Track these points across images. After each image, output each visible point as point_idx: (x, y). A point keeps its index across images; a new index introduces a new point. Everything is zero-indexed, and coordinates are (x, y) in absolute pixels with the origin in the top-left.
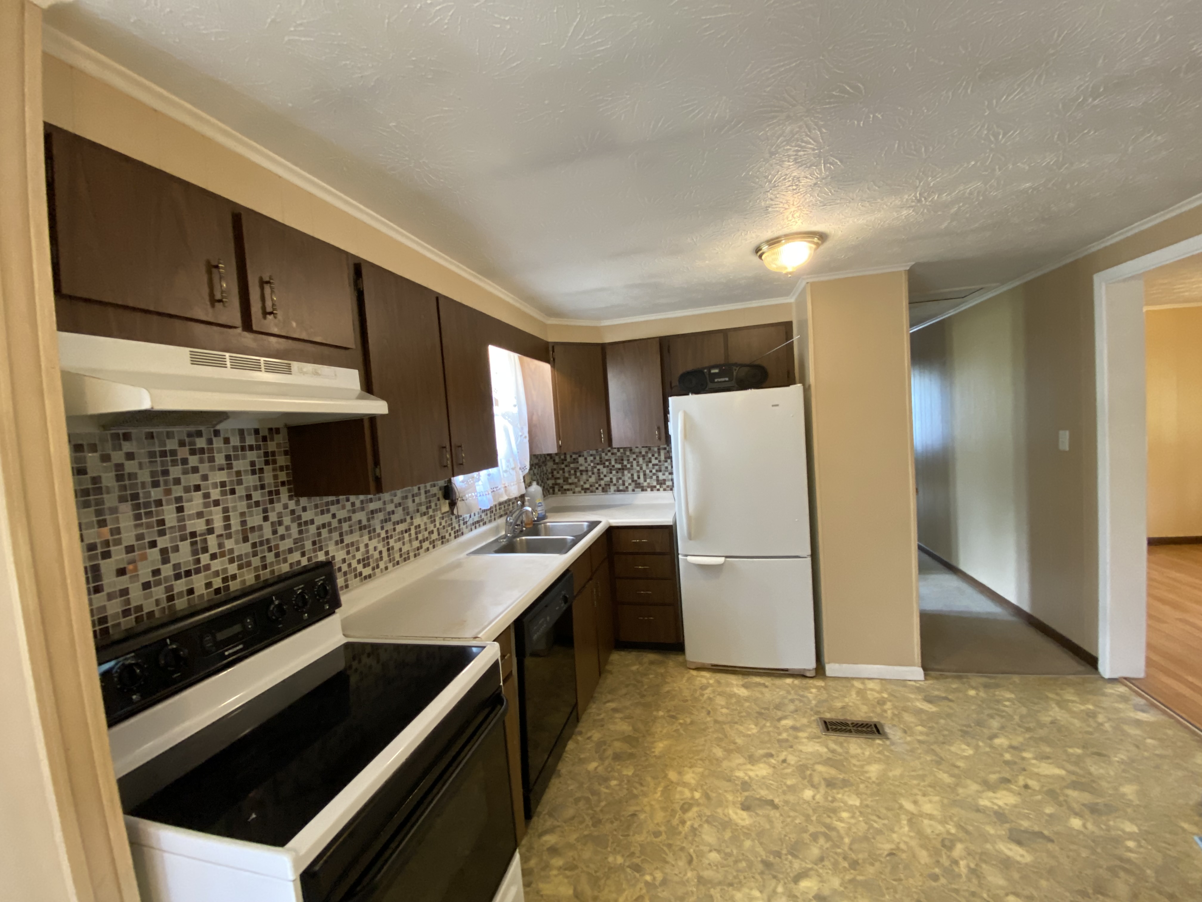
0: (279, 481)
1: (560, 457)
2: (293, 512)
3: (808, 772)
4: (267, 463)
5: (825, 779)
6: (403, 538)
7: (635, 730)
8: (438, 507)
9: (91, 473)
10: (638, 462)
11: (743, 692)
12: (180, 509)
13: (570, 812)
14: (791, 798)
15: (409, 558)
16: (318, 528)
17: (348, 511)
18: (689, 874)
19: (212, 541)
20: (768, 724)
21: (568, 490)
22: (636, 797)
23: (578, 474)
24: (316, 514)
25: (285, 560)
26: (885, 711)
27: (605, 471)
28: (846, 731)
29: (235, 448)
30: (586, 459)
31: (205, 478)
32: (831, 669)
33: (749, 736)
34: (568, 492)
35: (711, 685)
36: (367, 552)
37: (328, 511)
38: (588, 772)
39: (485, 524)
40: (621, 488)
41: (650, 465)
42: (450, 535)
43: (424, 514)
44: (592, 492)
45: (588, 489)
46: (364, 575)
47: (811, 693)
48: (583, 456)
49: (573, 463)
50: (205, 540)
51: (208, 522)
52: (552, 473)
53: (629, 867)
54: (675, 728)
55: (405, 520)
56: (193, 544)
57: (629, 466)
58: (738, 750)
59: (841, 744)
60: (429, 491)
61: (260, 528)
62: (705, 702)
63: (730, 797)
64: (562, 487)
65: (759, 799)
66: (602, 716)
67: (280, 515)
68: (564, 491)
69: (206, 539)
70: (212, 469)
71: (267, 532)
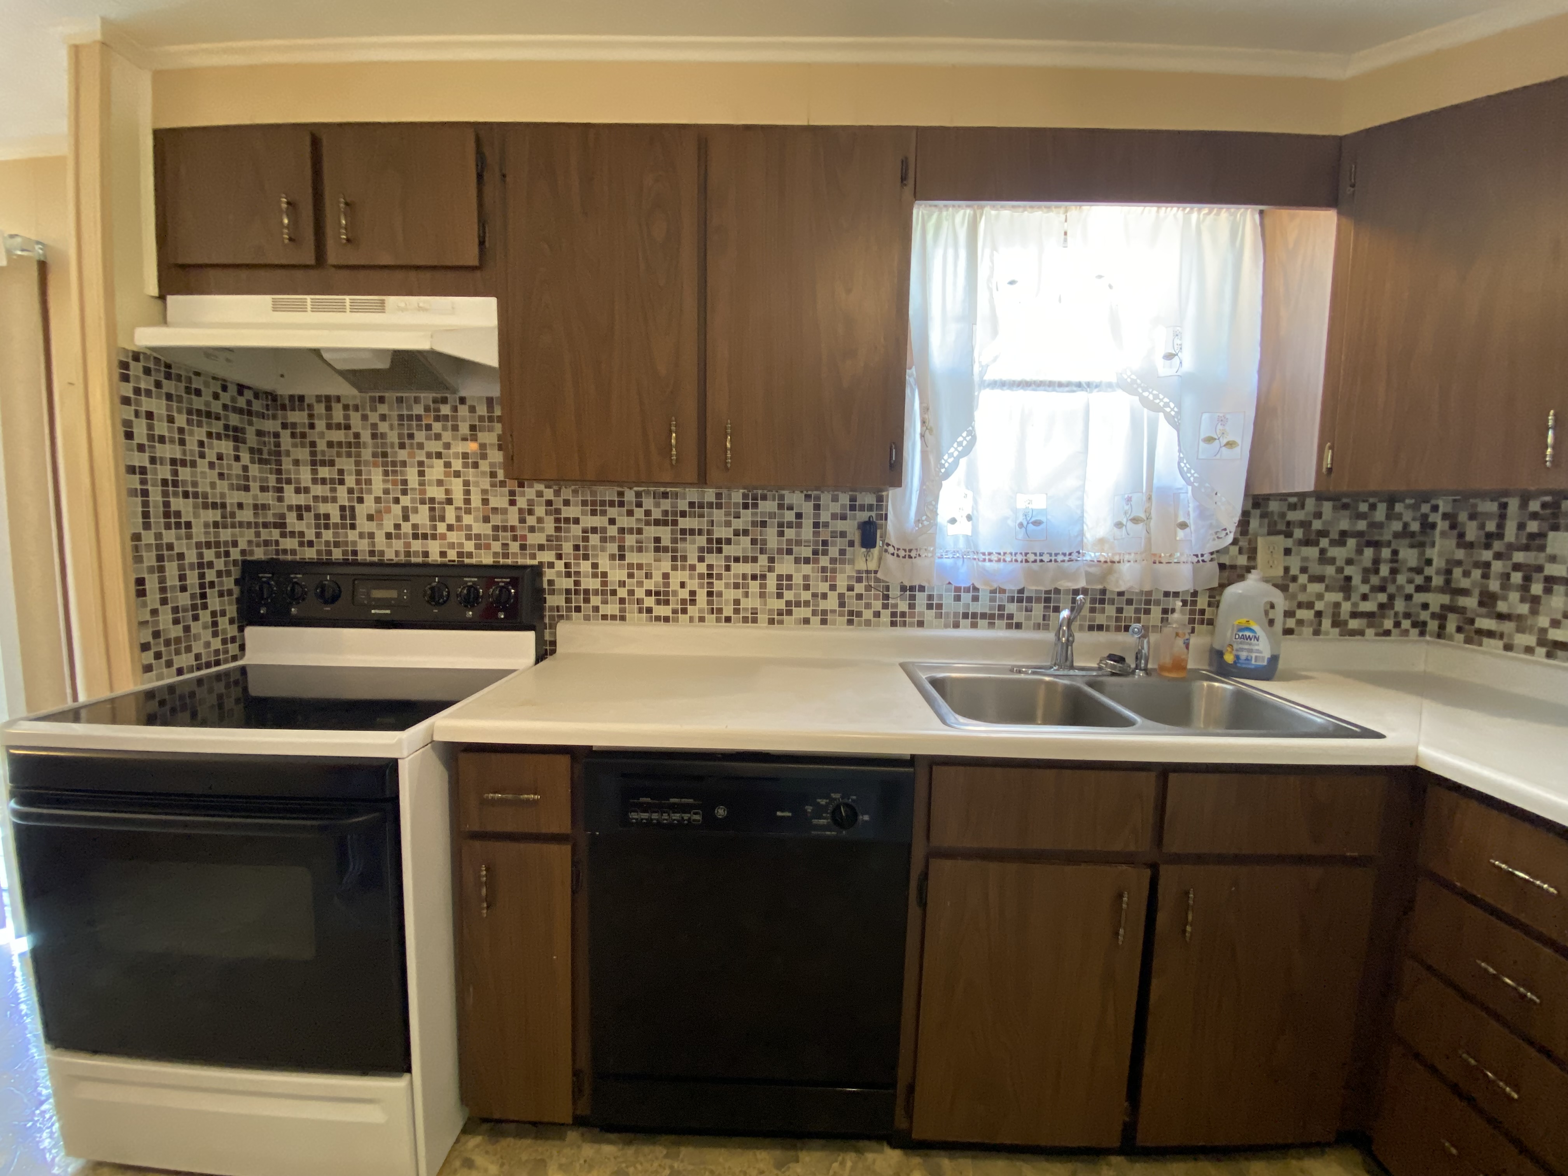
2: (549, 503)
6: (748, 586)
8: (849, 557)
9: (354, 430)
12: (421, 474)
15: (755, 620)
16: (585, 531)
17: (638, 520)
19: (450, 512)
21: (1490, 634)
23: (1537, 588)
24: (584, 513)
25: (533, 556)
29: (481, 419)
31: (447, 446)
34: (1485, 640)
36: (667, 585)
39: (1015, 625)
42: (877, 614)
43: (807, 561)
46: (656, 613)
49: (1526, 548)
51: (447, 492)
52: (1449, 572)
55: (755, 560)
56: (432, 509)
60: (826, 524)
61: (504, 511)
64: (1472, 622)
67: (531, 502)
68: (1477, 636)
69: (444, 509)
70: (455, 438)
71: (513, 518)
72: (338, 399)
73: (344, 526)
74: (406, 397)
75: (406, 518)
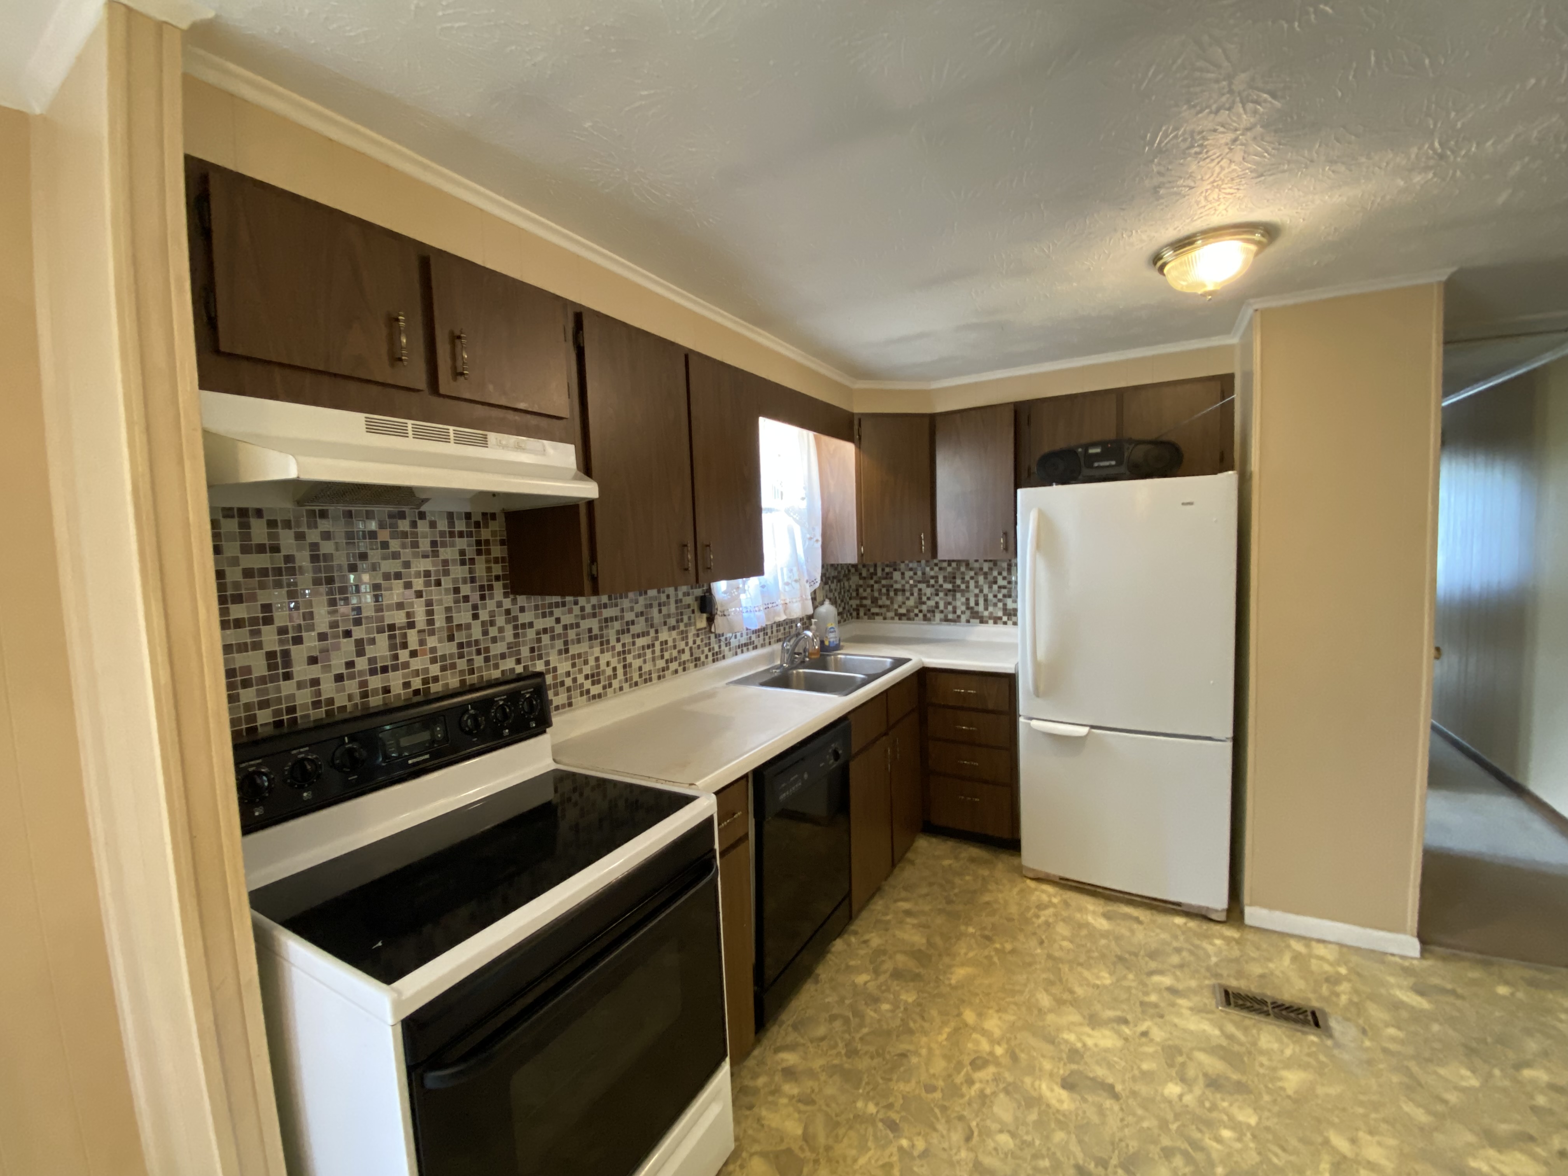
0: (494, 574)
1: (868, 570)
2: (508, 612)
3: (1180, 1059)
4: (479, 552)
5: (1206, 1075)
6: (645, 655)
7: (930, 944)
8: (692, 621)
9: (284, 552)
10: (977, 582)
11: (1102, 924)
12: (378, 598)
13: (821, 1031)
14: (1144, 1090)
15: (651, 680)
16: (538, 633)
17: (576, 616)
18: (963, 1154)
19: (413, 637)
20: (1131, 976)
21: (877, 614)
22: (911, 1032)
23: (892, 594)
24: (537, 617)
25: (496, 666)
26: (1338, 995)
27: (929, 591)
28: (1260, 1012)
29: (442, 534)
30: (903, 574)
31: (407, 565)
32: (1253, 914)
33: (1098, 987)
34: (876, 617)
35: (1054, 906)
36: (598, 667)
37: (551, 614)
38: (854, 985)
39: (755, 648)
40: (950, 616)
41: (995, 587)
42: (707, 657)
43: (674, 628)
44: (909, 619)
45: (904, 615)
46: (592, 693)
47: (1214, 945)
48: (900, 570)
49: (886, 578)
50: (405, 636)
51: (409, 615)
52: (857, 590)
53: (882, 1120)
54: (986, 953)
55: (648, 634)
56: (392, 637)
57: (963, 587)
58: (1075, 1003)
59: (1246, 1030)
60: (681, 601)
61: (468, 627)
62: (1039, 926)
63: (1047, 1065)
64: (869, 610)
65: (1093, 1079)
66: (888, 917)
67: (492, 614)
68: (872, 616)
69: (405, 634)
70: (415, 555)
71: (476, 632)
72: (259, 513)
73: (274, 679)
74: (356, 510)
75: (360, 653)
